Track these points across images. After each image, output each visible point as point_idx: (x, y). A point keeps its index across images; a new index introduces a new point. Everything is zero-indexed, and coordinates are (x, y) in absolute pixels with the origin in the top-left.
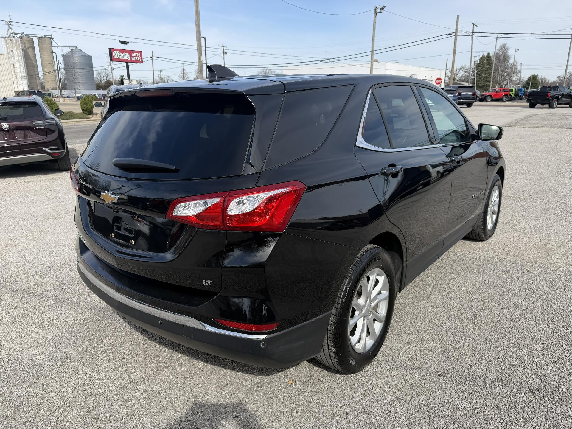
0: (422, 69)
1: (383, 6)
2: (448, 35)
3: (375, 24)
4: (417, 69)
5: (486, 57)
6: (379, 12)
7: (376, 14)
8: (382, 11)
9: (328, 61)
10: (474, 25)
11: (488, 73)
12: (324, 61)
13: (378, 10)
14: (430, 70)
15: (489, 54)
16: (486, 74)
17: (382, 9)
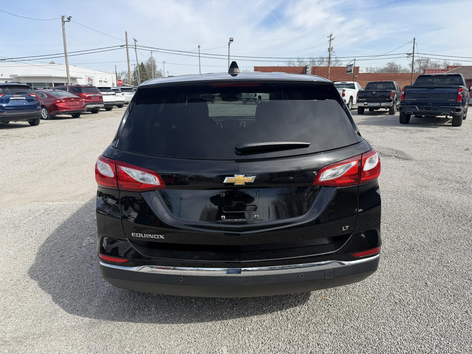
0: (97, 72)
1: (70, 17)
2: (121, 46)
3: (64, 31)
4: (94, 72)
5: (141, 65)
6: (66, 21)
7: (64, 22)
8: (69, 20)
9: (10, 60)
10: (135, 40)
11: (145, 78)
12: (5, 60)
13: (66, 19)
14: (104, 73)
15: (142, 63)
16: (143, 78)
17: (69, 19)
